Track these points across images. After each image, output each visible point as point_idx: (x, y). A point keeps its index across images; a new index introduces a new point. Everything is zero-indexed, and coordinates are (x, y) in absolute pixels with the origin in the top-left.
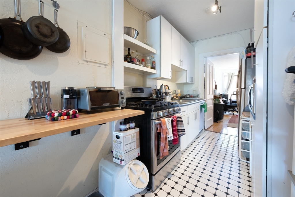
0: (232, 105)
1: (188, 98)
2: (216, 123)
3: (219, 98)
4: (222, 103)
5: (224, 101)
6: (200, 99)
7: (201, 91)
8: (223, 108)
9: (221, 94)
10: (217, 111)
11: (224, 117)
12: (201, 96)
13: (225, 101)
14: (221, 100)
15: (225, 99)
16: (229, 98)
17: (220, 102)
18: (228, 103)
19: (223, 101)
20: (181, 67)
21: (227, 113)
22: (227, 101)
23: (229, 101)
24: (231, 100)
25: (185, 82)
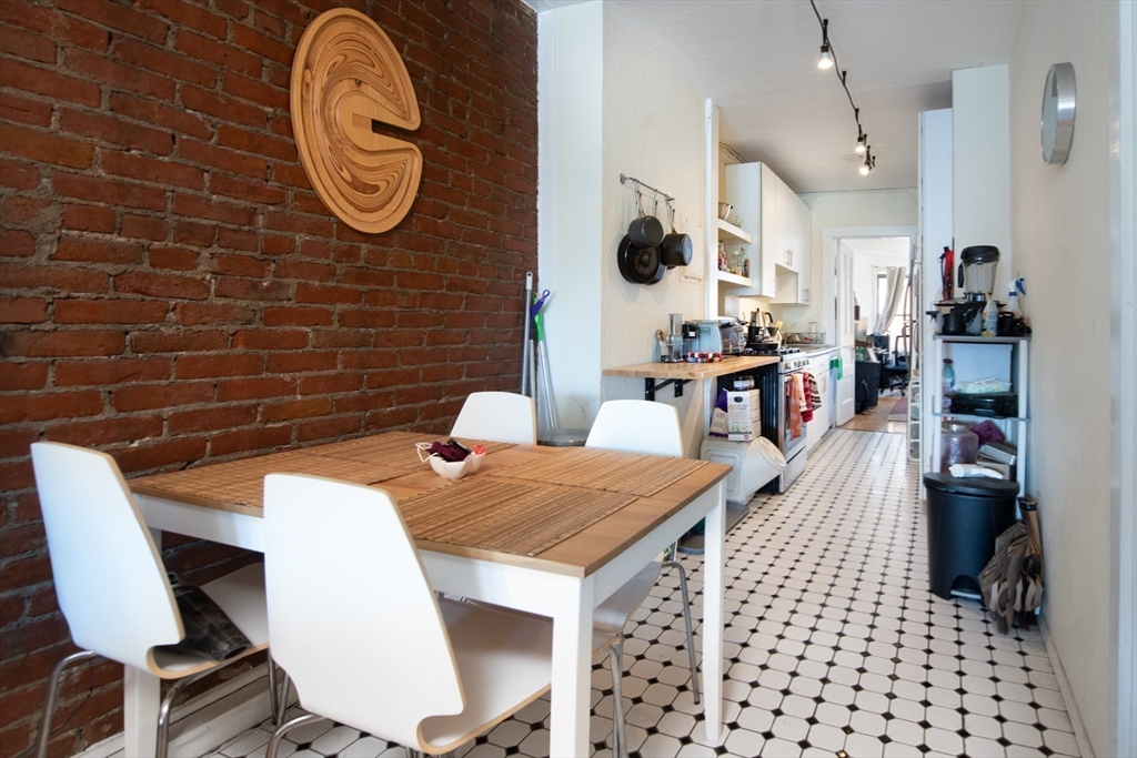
0: (899, 368)
1: (797, 342)
2: (860, 416)
3: (866, 345)
4: (874, 359)
5: (879, 357)
6: (827, 347)
7: (826, 327)
8: (877, 374)
9: (869, 333)
10: (863, 382)
11: (879, 403)
12: (828, 340)
13: (881, 355)
14: (871, 352)
15: (880, 351)
16: (892, 347)
17: (869, 358)
18: (887, 362)
19: (876, 354)
20: (789, 268)
21: (887, 392)
22: (887, 356)
23: (892, 357)
24: (896, 352)
25: (793, 301)
